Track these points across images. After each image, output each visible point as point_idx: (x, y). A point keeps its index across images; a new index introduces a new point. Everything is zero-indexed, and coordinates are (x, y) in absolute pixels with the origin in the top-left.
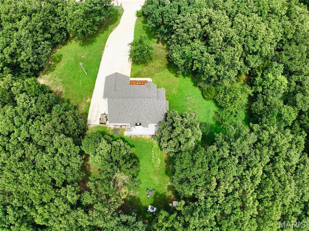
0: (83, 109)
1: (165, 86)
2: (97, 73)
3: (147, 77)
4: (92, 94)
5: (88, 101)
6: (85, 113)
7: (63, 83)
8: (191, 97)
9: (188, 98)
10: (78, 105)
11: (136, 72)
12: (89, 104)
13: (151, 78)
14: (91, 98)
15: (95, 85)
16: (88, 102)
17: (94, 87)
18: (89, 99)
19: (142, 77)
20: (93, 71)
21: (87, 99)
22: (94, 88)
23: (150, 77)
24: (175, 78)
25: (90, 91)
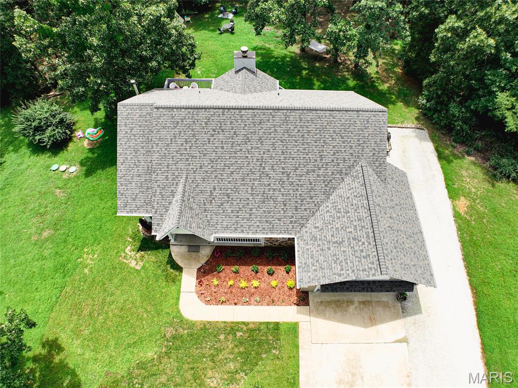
0: (464, 173)
1: (124, 279)
3: (208, 330)
4: (459, 229)
5: (463, 202)
6: (449, 162)
8: (34, 238)
9: (46, 234)
10: (493, 186)
11: (267, 366)
12: (453, 193)
13: (182, 320)
14: (457, 215)
15: (469, 274)
16: (462, 198)
17: (466, 267)
19: (232, 328)
21: (470, 208)
22: (466, 258)
23: (191, 325)
24: (64, 339)
25: (475, 244)
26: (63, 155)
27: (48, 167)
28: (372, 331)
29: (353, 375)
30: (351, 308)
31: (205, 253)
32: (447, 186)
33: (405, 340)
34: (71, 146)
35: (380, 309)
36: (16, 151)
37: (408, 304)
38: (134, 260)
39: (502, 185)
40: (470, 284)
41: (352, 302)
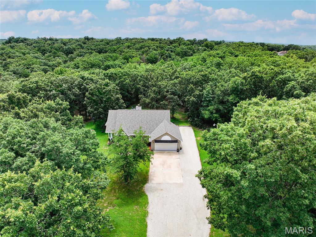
5: (199, 138)
14: (196, 140)
28: (170, 157)
29: (164, 163)
30: (165, 153)
32: (195, 135)
33: (179, 158)
35: (173, 153)
40: (198, 150)
41: (165, 152)
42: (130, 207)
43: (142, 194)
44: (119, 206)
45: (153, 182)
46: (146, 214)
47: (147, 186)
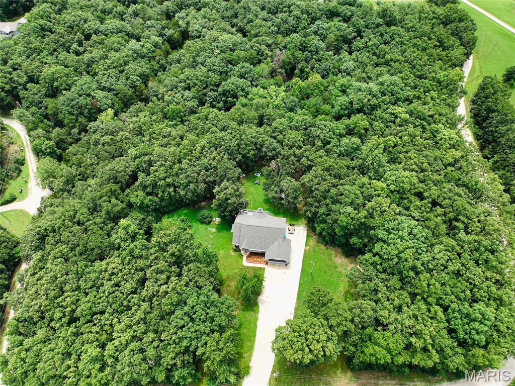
0: (311, 240)
2: (301, 276)
3: (248, 267)
4: (304, 254)
5: (308, 247)
6: (309, 237)
7: (336, 267)
10: (317, 244)
12: (306, 245)
13: (243, 265)
14: (305, 250)
17: (303, 261)
18: (307, 250)
19: (252, 268)
20: (306, 279)
21: (309, 249)
22: (303, 259)
23: (245, 266)
25: (306, 257)
26: (210, 225)
27: (207, 228)
31: (248, 253)
32: (306, 243)
33: (285, 273)
34: (212, 223)
36: (196, 222)
37: (288, 267)
38: (233, 254)
39: (319, 244)
42: (249, 313)
43: (256, 304)
44: (243, 310)
45: (264, 295)
46: (257, 319)
47: (260, 298)
